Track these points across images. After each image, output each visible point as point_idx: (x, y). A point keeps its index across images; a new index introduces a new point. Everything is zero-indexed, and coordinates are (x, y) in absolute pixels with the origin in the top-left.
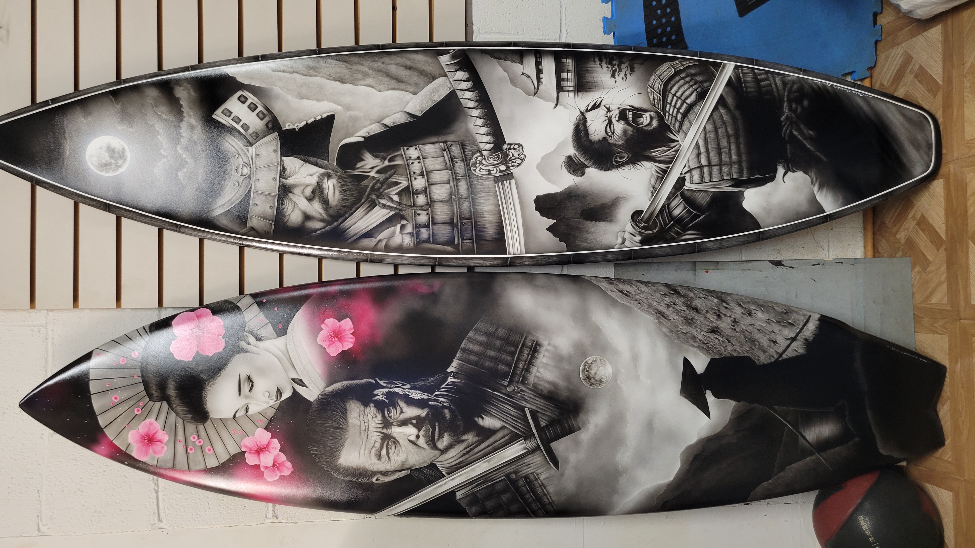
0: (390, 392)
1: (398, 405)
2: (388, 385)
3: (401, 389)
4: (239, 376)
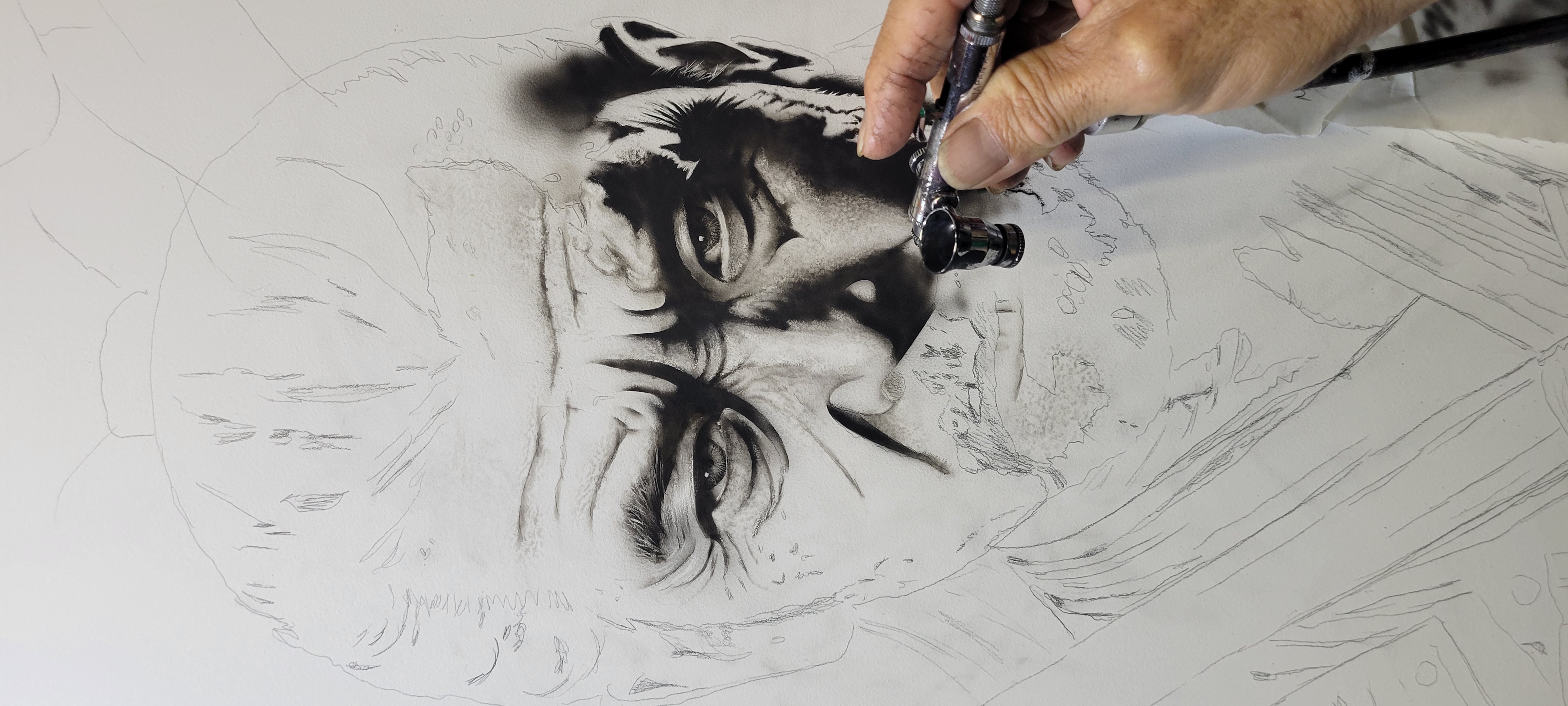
0: (702, 108)
1: (756, 188)
2: (687, 69)
3: (774, 91)
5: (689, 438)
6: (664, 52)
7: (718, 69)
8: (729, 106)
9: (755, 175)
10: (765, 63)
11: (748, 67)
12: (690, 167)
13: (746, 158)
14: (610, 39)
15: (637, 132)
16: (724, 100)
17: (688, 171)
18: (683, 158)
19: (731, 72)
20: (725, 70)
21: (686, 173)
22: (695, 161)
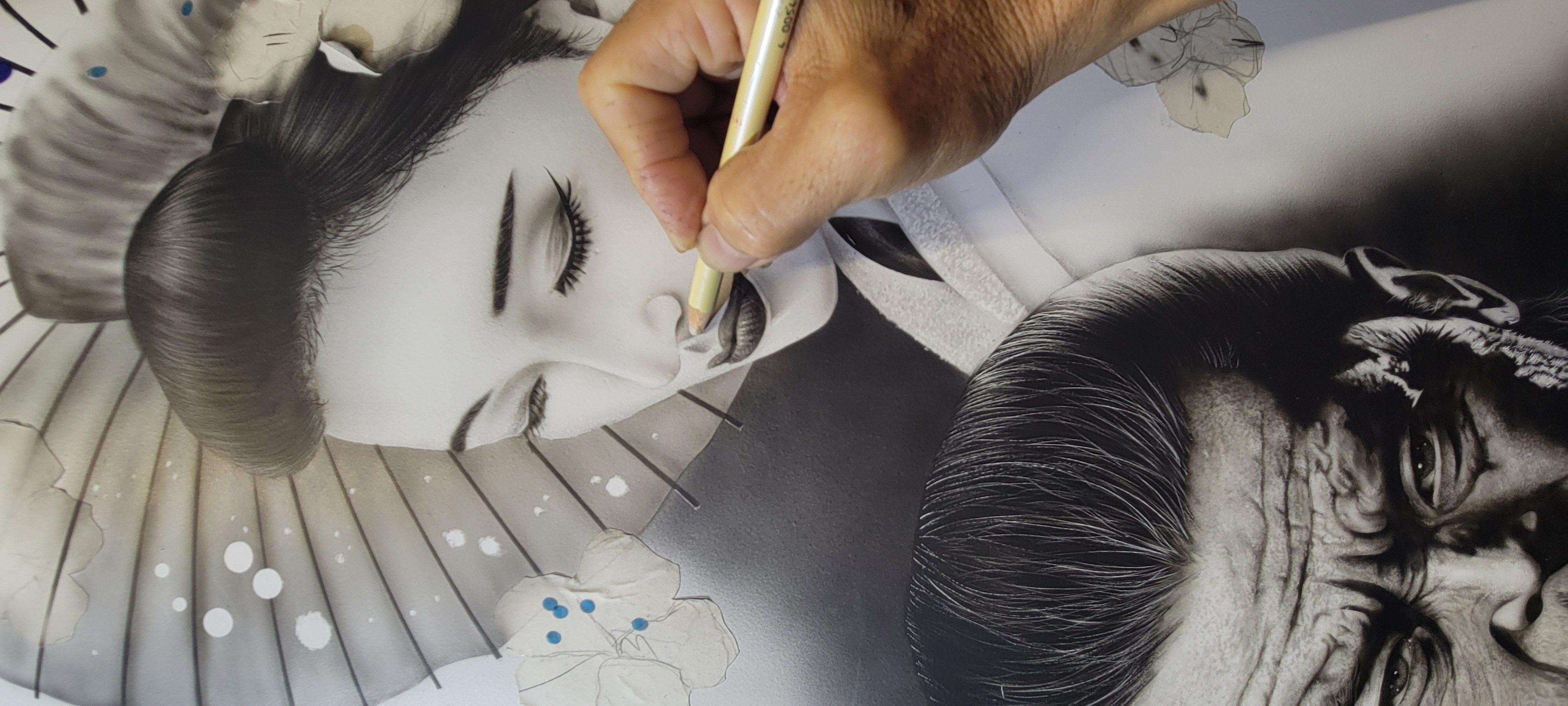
0: (1425, 339)
1: (1465, 420)
2: (1416, 299)
3: (1480, 329)
4: (510, 188)
5: (1385, 654)
6: (1397, 281)
7: (1439, 303)
8: (1448, 339)
9: (1465, 408)
10: (1474, 301)
11: (1461, 303)
12: (1415, 395)
13: (1459, 391)
14: (1352, 262)
15: (1375, 357)
16: (1443, 333)
17: (1413, 399)
18: (1411, 386)
19: (1449, 307)
20: (1445, 305)
21: (1412, 401)
22: (1419, 389)
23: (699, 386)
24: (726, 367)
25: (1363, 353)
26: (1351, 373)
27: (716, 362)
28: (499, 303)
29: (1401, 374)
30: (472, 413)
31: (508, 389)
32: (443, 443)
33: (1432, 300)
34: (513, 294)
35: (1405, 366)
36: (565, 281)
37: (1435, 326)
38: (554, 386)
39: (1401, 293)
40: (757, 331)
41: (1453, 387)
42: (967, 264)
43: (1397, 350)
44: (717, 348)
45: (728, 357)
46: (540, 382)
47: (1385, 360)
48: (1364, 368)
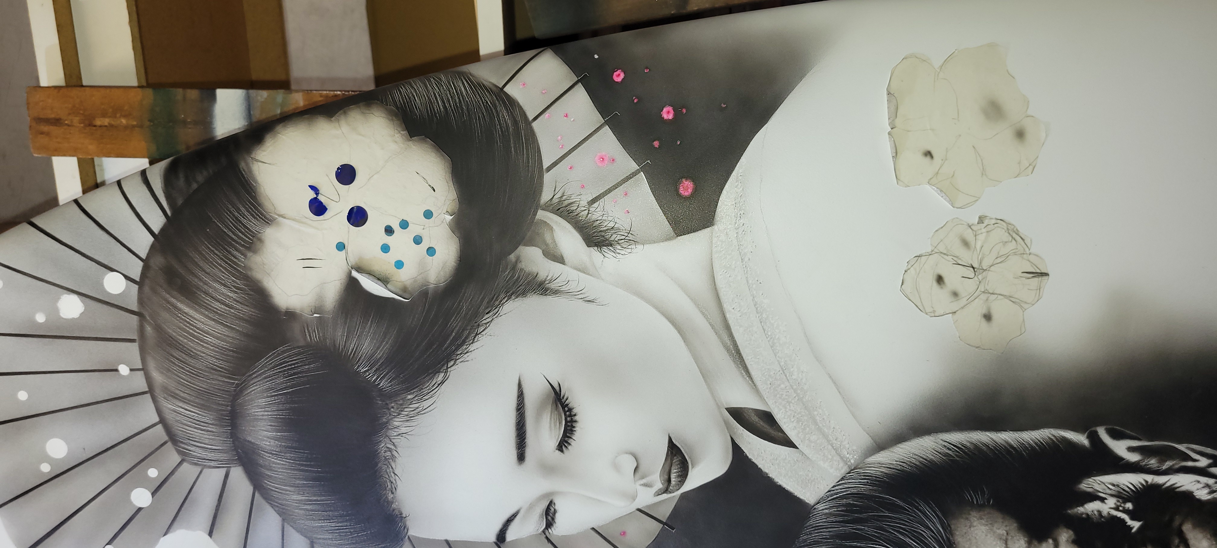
1: (1180, 542)
2: (1146, 462)
3: (1206, 481)
4: (520, 385)
6: (1131, 449)
7: (1168, 464)
8: (1172, 489)
10: (1203, 462)
13: (1177, 523)
14: (1094, 438)
15: (1103, 500)
16: (1168, 484)
17: (1133, 527)
18: (1133, 518)
19: (1177, 466)
20: (1173, 465)
21: (1132, 528)
22: (1139, 521)
23: (648, 507)
24: (665, 496)
25: (1093, 497)
26: (1081, 509)
27: (658, 494)
28: (521, 457)
29: (1125, 511)
30: (509, 521)
31: (531, 507)
32: (491, 537)
33: (1162, 461)
34: (529, 452)
35: (1129, 506)
36: (563, 445)
37: (1160, 480)
38: (560, 505)
39: (1134, 457)
40: (684, 475)
41: (1171, 520)
42: (813, 438)
43: (1122, 496)
44: (659, 485)
45: (666, 491)
46: (551, 503)
47: (1111, 502)
48: (1092, 507)
